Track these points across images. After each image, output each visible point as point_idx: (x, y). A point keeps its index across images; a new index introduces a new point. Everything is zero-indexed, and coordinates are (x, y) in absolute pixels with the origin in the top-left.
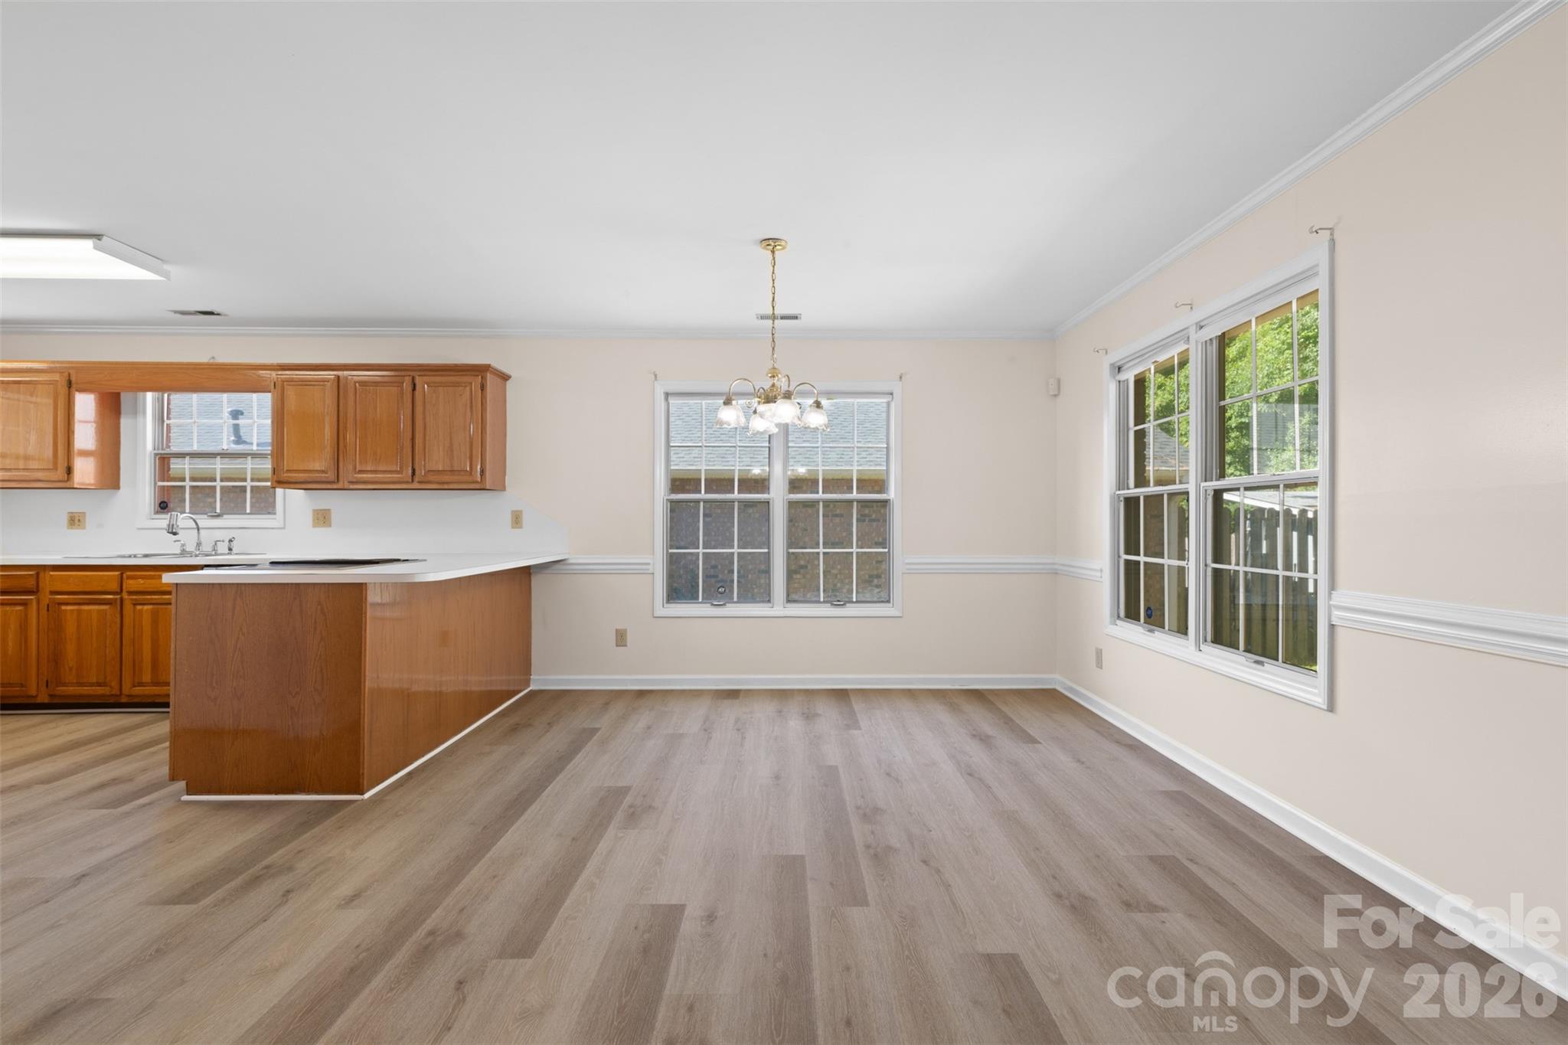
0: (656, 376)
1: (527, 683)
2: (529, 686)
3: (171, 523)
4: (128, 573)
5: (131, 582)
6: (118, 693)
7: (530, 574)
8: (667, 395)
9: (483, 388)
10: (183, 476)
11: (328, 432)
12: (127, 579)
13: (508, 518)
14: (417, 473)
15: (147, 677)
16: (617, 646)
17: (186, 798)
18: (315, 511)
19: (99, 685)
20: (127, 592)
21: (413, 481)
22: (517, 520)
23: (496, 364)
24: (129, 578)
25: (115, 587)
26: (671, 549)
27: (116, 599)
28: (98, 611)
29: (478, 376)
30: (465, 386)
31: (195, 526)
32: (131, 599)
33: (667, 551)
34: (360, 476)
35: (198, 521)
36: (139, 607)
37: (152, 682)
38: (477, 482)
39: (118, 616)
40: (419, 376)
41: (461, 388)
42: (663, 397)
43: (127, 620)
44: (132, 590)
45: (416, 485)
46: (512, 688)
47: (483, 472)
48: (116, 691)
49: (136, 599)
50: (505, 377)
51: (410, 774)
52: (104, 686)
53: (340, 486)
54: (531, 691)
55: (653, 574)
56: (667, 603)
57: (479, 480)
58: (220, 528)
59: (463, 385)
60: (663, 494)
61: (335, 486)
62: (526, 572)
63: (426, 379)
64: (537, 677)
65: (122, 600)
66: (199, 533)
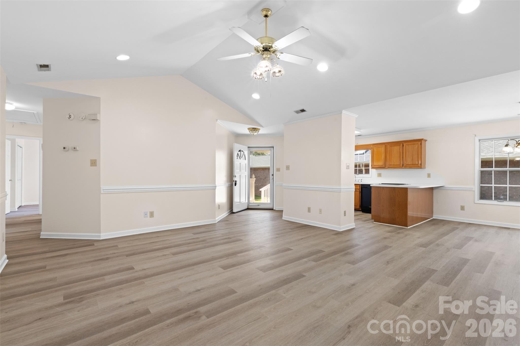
0: (475, 135)
1: (432, 217)
2: (433, 217)
7: (433, 189)
8: (480, 140)
9: (421, 144)
11: (383, 157)
13: (427, 175)
14: (404, 165)
16: (461, 210)
17: (374, 222)
18: (378, 174)
21: (403, 167)
22: (429, 176)
23: (425, 138)
26: (481, 184)
29: (420, 142)
30: (417, 144)
33: (480, 185)
34: (390, 166)
38: (419, 167)
40: (404, 143)
41: (415, 145)
42: (478, 141)
45: (403, 168)
46: (428, 217)
47: (421, 164)
50: (426, 141)
51: (414, 227)
53: (386, 168)
54: (433, 219)
55: (474, 191)
56: (479, 199)
57: (420, 166)
58: (359, 177)
60: (478, 169)
61: (385, 168)
62: (432, 189)
63: (406, 144)
64: (435, 215)
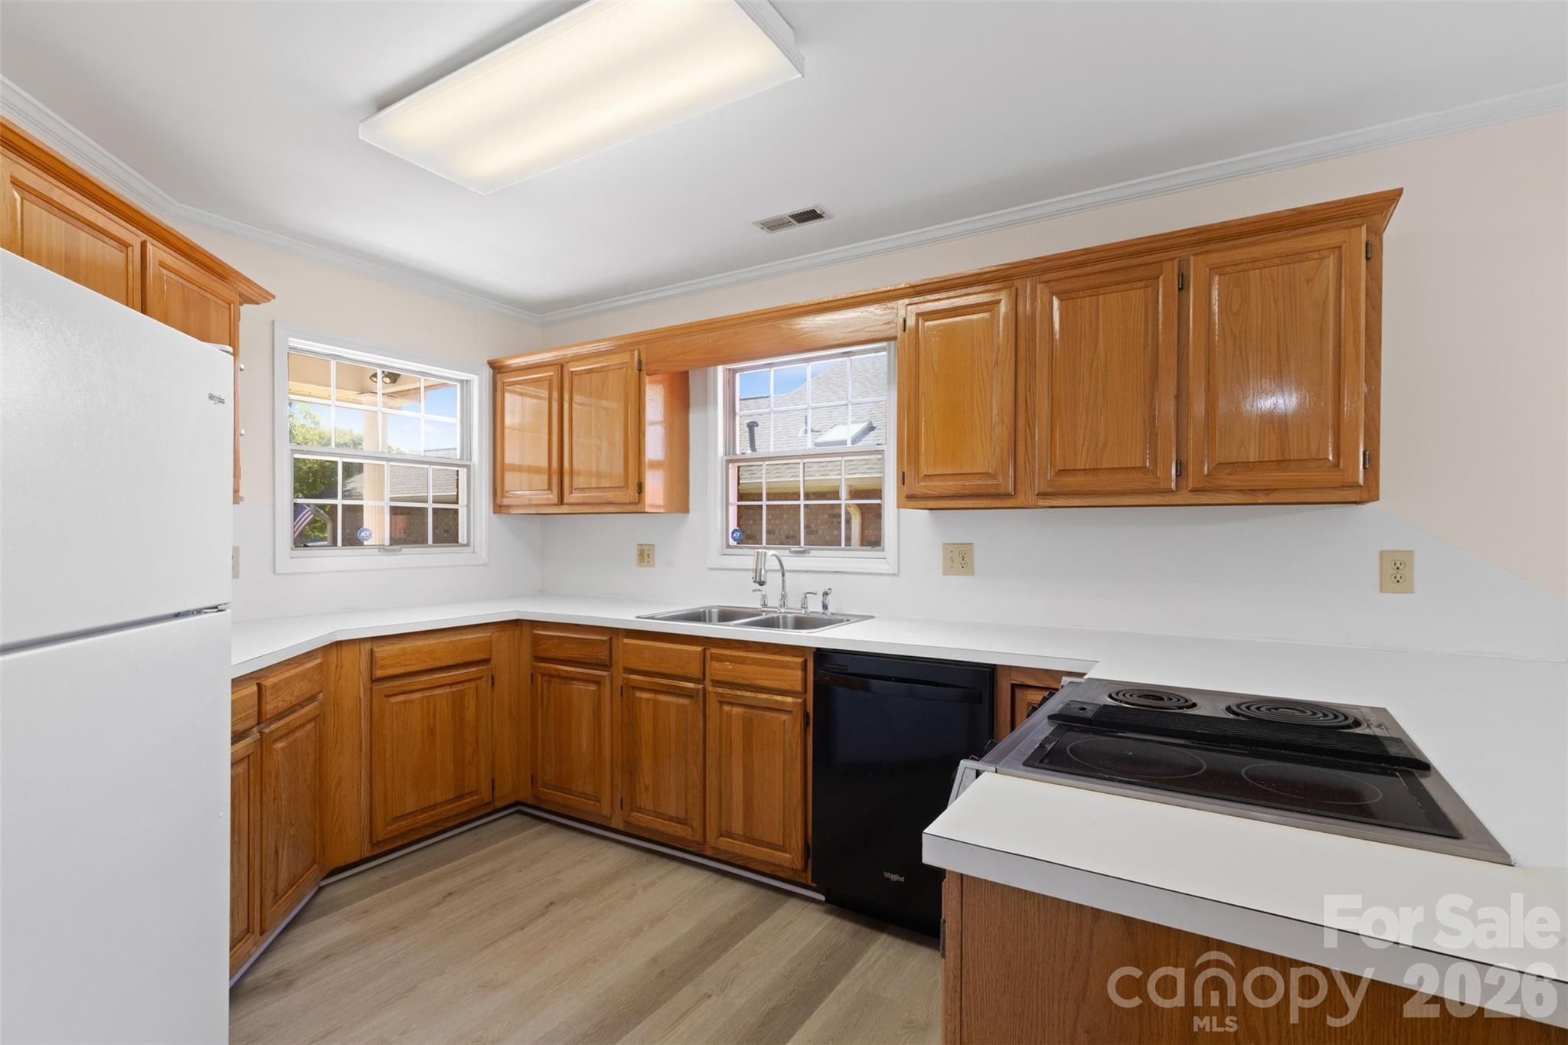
3: (759, 568)
4: (713, 651)
5: (716, 664)
6: (701, 840)
9: (1370, 253)
10: (759, 492)
12: (711, 660)
14: (1191, 469)
15: (738, 827)
18: (947, 549)
19: (679, 822)
20: (712, 681)
21: (1179, 488)
22: (1396, 572)
24: (714, 658)
25: (695, 670)
27: (699, 689)
28: (678, 706)
29: (1360, 225)
30: (1322, 258)
31: (779, 568)
32: (718, 694)
34: (1062, 482)
35: (783, 559)
36: (726, 708)
37: (744, 835)
38: (1353, 487)
39: (701, 717)
40: (1197, 255)
41: (1310, 264)
43: (711, 727)
44: (717, 678)
47: (1369, 460)
48: (698, 838)
49: (722, 695)
52: (685, 825)
53: (1019, 501)
58: (807, 572)
59: (1316, 255)
63: (1213, 259)
65: (704, 689)
66: (783, 575)
